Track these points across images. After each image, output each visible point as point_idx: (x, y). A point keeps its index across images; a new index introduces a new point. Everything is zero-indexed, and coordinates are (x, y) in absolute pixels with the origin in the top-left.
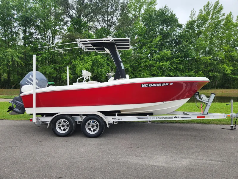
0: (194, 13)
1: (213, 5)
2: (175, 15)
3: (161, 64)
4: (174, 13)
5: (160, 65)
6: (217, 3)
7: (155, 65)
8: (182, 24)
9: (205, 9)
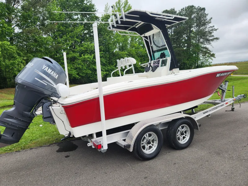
0: (108, 7)
1: (124, 4)
2: (93, 6)
3: (86, 56)
4: (93, 3)
5: (85, 58)
6: (126, 2)
7: (79, 58)
8: (99, 17)
9: (117, 6)
